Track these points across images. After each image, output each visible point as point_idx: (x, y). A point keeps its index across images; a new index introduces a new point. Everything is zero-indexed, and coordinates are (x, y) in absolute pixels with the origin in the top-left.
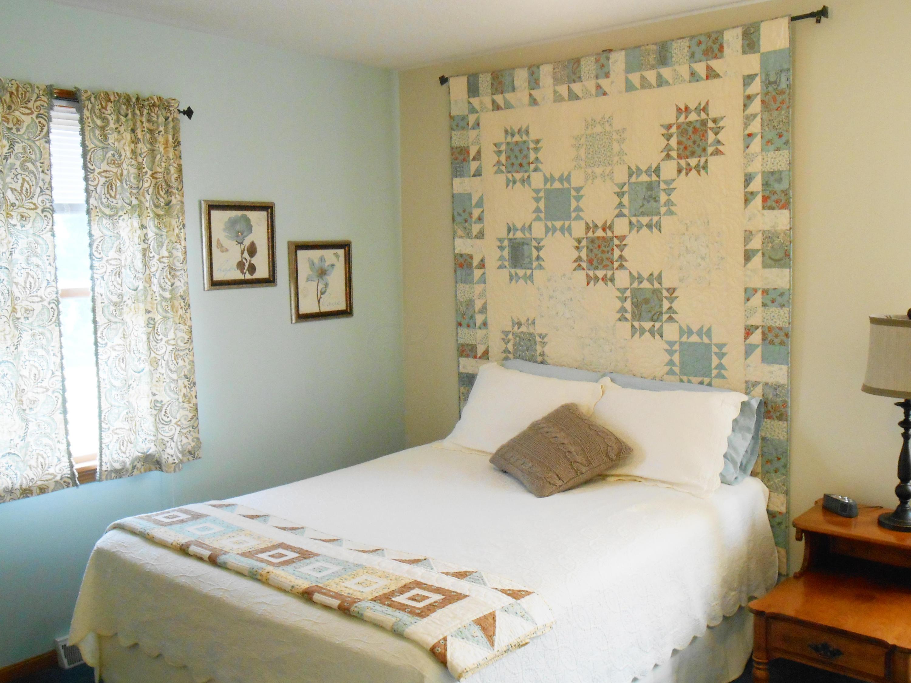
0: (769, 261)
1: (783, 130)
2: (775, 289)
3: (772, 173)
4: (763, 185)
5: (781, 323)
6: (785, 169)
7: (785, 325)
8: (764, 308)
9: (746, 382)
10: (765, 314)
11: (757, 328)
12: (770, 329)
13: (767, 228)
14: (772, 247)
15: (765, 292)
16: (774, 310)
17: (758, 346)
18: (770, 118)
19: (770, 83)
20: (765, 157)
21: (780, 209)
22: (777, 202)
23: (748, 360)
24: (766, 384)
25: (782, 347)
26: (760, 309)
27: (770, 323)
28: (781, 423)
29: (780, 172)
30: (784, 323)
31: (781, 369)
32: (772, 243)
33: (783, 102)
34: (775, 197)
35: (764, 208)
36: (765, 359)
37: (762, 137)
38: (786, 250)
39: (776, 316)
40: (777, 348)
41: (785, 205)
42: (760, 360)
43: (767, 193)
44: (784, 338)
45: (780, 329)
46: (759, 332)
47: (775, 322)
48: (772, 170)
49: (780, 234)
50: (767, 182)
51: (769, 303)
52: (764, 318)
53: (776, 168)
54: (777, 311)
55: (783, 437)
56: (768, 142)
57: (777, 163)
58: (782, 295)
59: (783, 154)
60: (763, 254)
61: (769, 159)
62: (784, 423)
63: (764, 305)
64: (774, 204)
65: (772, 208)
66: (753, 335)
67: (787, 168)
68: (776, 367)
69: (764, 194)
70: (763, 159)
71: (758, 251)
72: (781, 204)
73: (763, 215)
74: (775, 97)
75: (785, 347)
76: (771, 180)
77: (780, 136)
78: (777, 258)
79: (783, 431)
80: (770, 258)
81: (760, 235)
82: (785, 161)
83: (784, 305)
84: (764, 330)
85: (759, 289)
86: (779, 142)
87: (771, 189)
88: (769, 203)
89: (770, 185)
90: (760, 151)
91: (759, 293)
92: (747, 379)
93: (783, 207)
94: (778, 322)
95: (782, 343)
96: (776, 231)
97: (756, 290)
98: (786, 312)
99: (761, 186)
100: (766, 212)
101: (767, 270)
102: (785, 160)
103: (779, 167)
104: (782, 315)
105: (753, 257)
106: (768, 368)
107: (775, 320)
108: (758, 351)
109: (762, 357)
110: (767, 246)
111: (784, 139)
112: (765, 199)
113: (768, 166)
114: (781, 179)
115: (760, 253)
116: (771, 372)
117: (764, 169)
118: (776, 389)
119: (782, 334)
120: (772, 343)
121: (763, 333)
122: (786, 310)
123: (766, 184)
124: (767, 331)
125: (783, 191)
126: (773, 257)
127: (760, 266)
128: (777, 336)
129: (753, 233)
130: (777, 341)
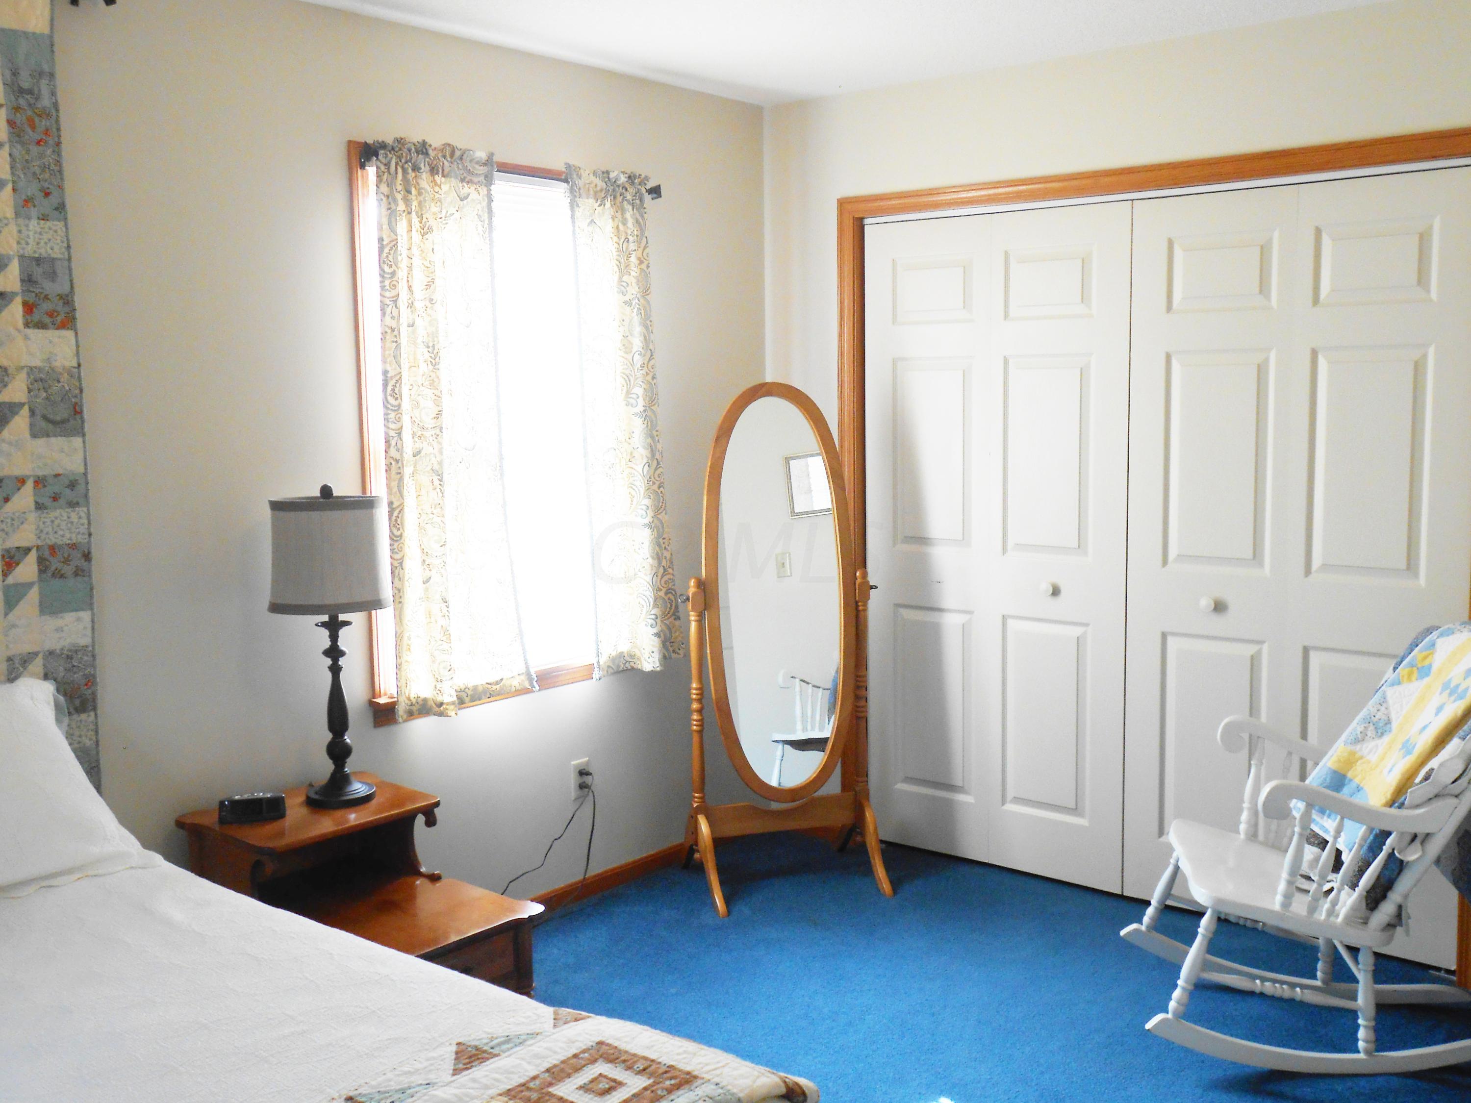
0: (44, 424)
1: (50, 183)
2: (57, 476)
3: (38, 261)
4: (22, 281)
5: (74, 536)
6: (60, 256)
7: (81, 539)
8: (40, 512)
9: (10, 659)
10: (41, 524)
11: (28, 550)
12: (53, 549)
13: (36, 362)
14: (47, 398)
15: (40, 482)
16: (59, 514)
17: (30, 585)
18: (27, 157)
19: (21, 91)
20: (24, 229)
21: (57, 329)
22: (50, 314)
23: (11, 617)
24: (51, 653)
25: (79, 579)
26: (32, 516)
27: (53, 540)
28: (83, 716)
29: (53, 260)
30: (80, 536)
31: (79, 619)
32: (46, 391)
33: (47, 132)
34: (46, 306)
35: (27, 325)
36: (48, 607)
37: (14, 190)
38: (76, 403)
39: (64, 523)
40: (71, 582)
41: (68, 322)
42: (37, 611)
43: (31, 299)
44: (83, 563)
45: (73, 546)
46: (33, 556)
47: (63, 536)
48: (37, 255)
49: (61, 374)
50: (30, 276)
51: (47, 501)
52: (42, 531)
53: (43, 252)
54: (65, 515)
55: (90, 740)
56: (26, 201)
57: (46, 243)
58: (72, 485)
59: (54, 228)
60: (32, 412)
61: (31, 234)
62: (89, 716)
63: (39, 506)
64: (47, 320)
65: (40, 325)
66: (21, 566)
67: (63, 254)
68: (69, 618)
69: (27, 299)
70: (20, 232)
71: (23, 404)
72: (59, 319)
73: (26, 338)
74: (33, 121)
75: (86, 579)
76: (38, 272)
77: (47, 194)
78: (58, 418)
79: (88, 730)
80: (45, 418)
81: (23, 375)
82: (59, 241)
83: (77, 504)
84: (40, 553)
85: (29, 477)
86: (45, 206)
87: (37, 291)
88: (37, 316)
89: (36, 282)
90: (13, 216)
91: (30, 484)
92: (10, 653)
93: (63, 326)
94: (68, 535)
95: (78, 572)
96: (53, 369)
97: (22, 481)
98: (83, 515)
99: (19, 284)
100: (30, 332)
101: (41, 442)
102: (59, 238)
103: (50, 251)
104: (76, 520)
105: (13, 417)
106: (52, 623)
107: (61, 533)
108: (34, 595)
109: (41, 603)
110: (36, 396)
111: (54, 200)
112: (29, 308)
113: (30, 247)
114: (54, 273)
115: (25, 411)
116: (59, 630)
117: (21, 252)
118: (72, 658)
119: (77, 555)
120: (59, 575)
121: (41, 560)
122: (82, 511)
123: (28, 280)
124: (47, 554)
125: (61, 297)
126: (51, 417)
127: (27, 434)
128: (67, 561)
129: (10, 371)
130: (68, 570)
